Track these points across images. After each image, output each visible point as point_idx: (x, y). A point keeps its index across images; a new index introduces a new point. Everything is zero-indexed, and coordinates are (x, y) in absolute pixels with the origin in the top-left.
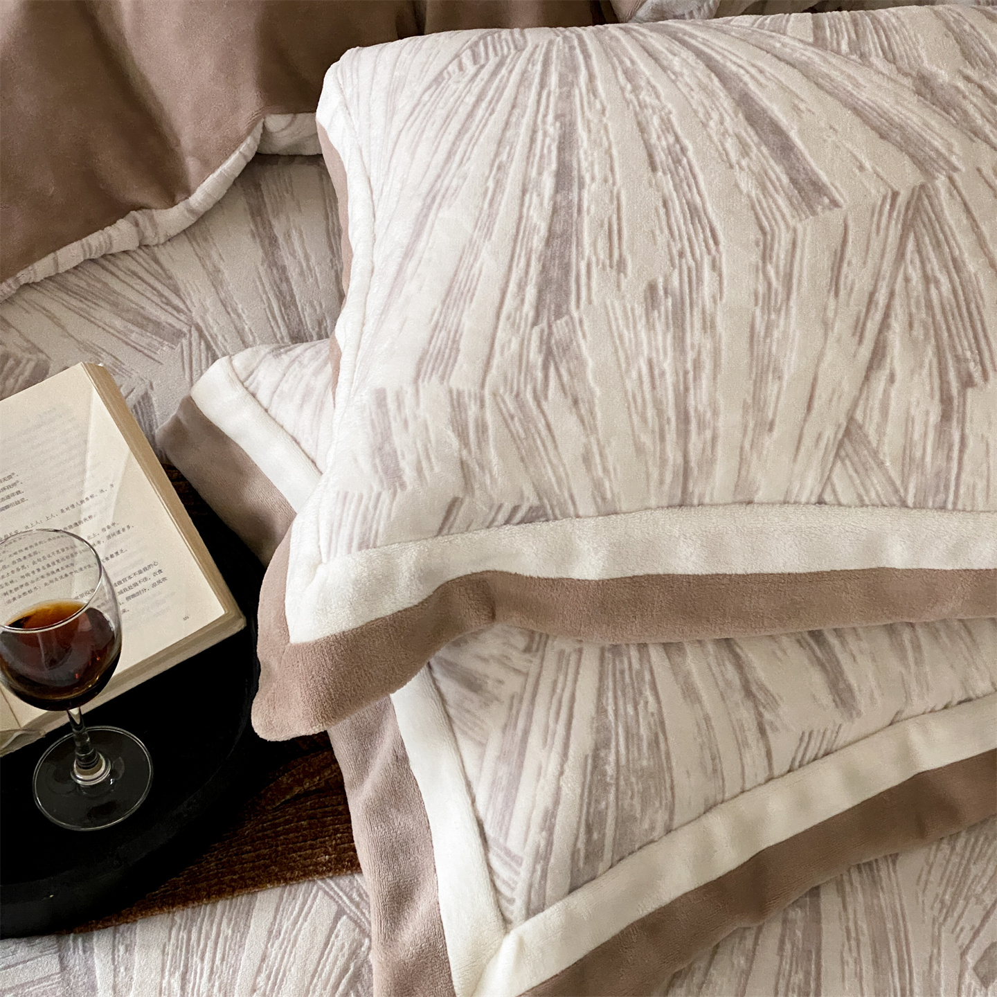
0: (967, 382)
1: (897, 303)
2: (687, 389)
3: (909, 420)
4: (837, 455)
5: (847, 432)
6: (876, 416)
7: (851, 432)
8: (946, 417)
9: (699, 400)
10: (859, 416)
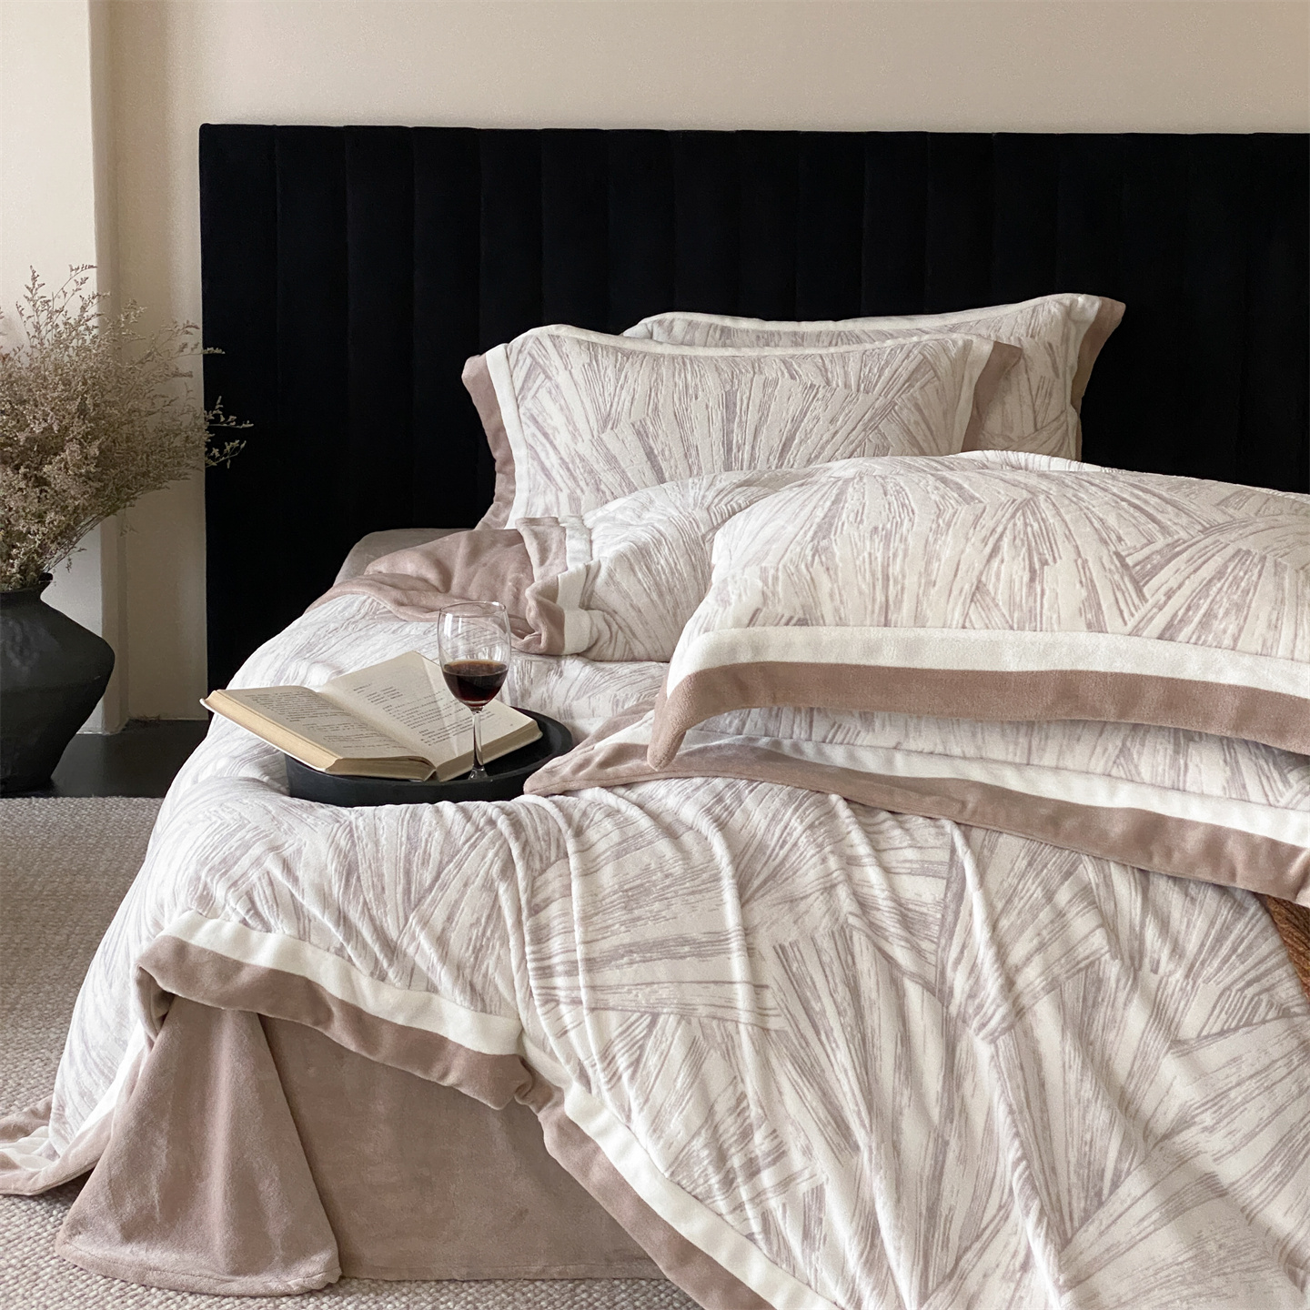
0: (1044, 563)
1: (1008, 532)
2: (888, 565)
3: (1011, 581)
4: (972, 600)
5: (977, 588)
6: (993, 579)
7: (979, 587)
8: (1032, 580)
9: (895, 570)
10: (984, 579)
